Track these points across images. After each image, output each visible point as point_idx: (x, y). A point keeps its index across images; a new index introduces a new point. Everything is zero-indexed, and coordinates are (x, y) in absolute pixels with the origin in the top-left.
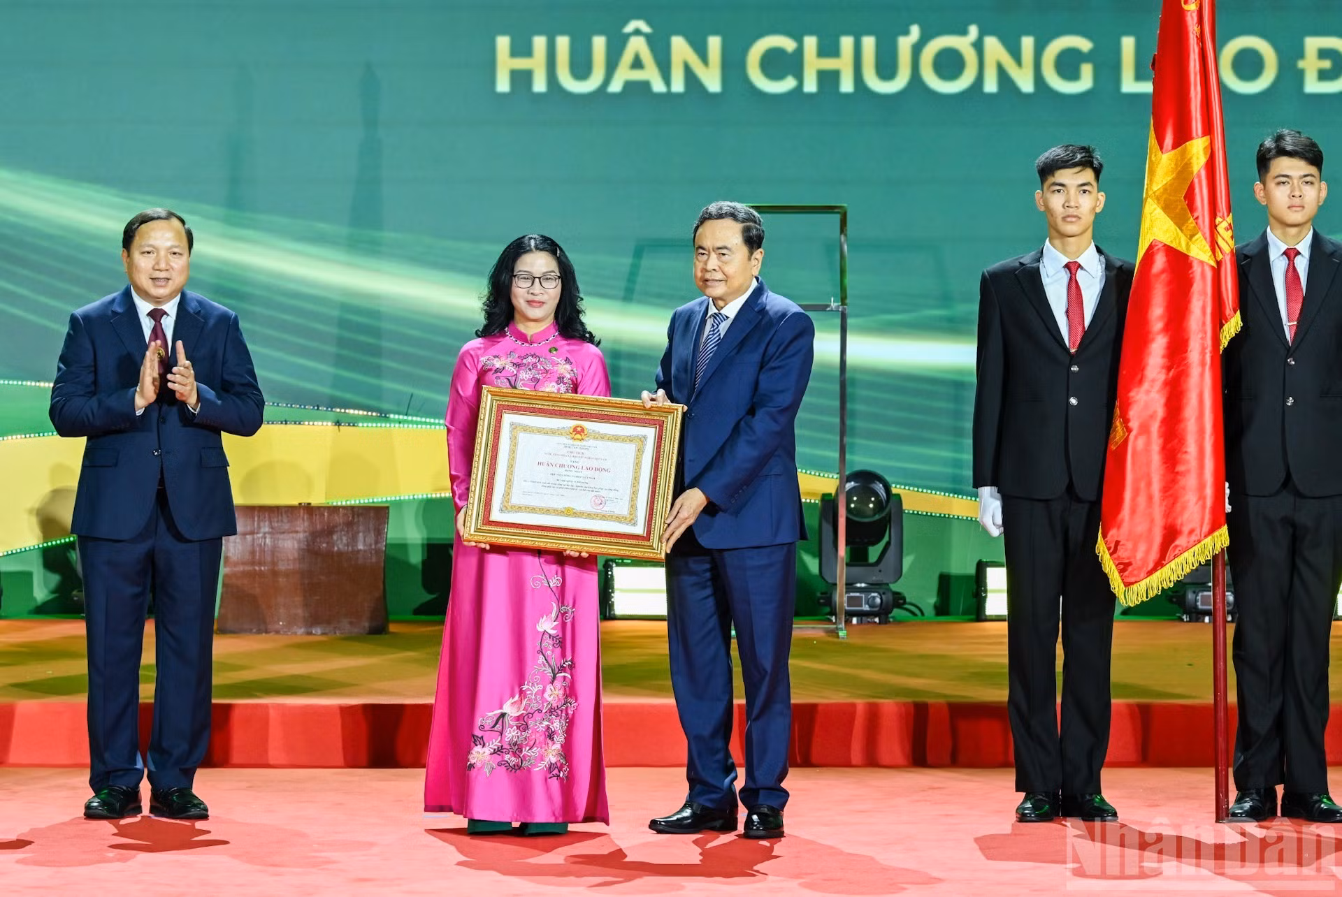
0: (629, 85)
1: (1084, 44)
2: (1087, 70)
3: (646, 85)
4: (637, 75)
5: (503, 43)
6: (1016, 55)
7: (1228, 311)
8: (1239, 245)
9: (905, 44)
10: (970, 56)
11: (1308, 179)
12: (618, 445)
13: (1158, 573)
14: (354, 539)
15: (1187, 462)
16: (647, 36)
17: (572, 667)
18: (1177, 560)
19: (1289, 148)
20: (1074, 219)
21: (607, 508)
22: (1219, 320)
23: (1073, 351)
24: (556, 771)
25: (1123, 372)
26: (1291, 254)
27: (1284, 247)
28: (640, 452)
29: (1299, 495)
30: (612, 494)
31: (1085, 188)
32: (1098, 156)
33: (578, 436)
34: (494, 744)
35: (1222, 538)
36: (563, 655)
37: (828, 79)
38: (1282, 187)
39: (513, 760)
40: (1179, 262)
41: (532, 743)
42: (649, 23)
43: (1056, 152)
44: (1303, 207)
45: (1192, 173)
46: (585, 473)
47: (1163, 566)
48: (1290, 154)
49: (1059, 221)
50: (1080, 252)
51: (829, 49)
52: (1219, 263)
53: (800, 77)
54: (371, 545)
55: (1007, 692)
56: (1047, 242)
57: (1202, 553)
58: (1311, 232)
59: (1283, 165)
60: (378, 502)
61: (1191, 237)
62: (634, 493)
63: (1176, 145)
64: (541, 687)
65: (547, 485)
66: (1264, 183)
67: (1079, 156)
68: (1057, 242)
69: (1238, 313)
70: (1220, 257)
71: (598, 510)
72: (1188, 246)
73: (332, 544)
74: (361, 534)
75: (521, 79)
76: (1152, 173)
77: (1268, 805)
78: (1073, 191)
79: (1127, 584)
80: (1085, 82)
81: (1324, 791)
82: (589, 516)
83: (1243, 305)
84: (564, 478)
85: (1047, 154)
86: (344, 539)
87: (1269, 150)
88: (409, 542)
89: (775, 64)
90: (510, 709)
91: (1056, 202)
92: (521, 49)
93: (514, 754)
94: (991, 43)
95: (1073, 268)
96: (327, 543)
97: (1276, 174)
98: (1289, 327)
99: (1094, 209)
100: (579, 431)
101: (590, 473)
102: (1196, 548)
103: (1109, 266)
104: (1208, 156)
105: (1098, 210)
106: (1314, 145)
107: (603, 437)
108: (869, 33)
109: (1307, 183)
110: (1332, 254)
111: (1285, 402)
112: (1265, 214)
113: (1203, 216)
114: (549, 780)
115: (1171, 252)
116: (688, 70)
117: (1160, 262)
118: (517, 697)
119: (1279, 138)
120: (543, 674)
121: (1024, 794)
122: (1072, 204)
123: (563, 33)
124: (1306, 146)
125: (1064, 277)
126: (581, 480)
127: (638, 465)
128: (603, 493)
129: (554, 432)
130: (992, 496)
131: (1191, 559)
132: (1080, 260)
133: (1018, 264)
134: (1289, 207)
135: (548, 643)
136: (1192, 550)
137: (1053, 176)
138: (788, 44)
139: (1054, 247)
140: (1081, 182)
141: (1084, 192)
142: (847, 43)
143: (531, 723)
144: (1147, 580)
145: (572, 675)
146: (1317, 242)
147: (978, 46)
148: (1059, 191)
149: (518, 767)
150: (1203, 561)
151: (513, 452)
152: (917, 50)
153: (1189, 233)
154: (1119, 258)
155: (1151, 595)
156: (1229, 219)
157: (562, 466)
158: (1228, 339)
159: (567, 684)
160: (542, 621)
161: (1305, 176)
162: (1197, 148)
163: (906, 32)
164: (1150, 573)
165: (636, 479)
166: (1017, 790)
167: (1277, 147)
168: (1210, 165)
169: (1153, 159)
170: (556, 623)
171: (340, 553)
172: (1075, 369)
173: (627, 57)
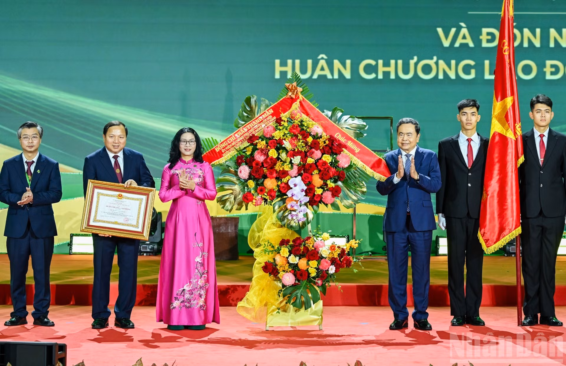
0: (319, 76)
1: (472, 63)
2: (473, 71)
3: (325, 76)
4: (322, 73)
5: (277, 62)
6: (449, 66)
7: (520, 155)
8: (523, 133)
9: (412, 62)
10: (434, 67)
11: (547, 111)
12: (133, 201)
13: (498, 243)
14: (227, 228)
15: (507, 205)
16: (326, 60)
17: (208, 273)
18: (504, 238)
19: (541, 101)
20: (470, 124)
21: (129, 222)
22: (517, 158)
23: (469, 168)
24: (202, 308)
25: (486, 175)
26: (542, 136)
27: (539, 134)
28: (140, 204)
29: (545, 217)
30: (131, 217)
31: (473, 114)
32: (478, 103)
33: (120, 197)
34: (181, 299)
35: (519, 230)
36: (204, 269)
37: (386, 74)
38: (538, 114)
39: (188, 305)
40: (504, 139)
41: (194, 299)
42: (326, 55)
43: (464, 101)
44: (545, 120)
45: (507, 108)
46: (122, 210)
47: (499, 240)
48: (541, 103)
49: (465, 124)
50: (472, 135)
51: (387, 64)
52: (517, 139)
53: (377, 73)
54: (233, 230)
55: (448, 281)
56: (461, 132)
57: (512, 236)
58: (549, 128)
59: (539, 106)
60: (235, 216)
61: (507, 130)
62: (138, 217)
63: (501, 100)
64: (197, 280)
65: (108, 213)
66: (533, 112)
67: (472, 103)
68: (464, 132)
69: (523, 155)
70: (517, 137)
71: (126, 223)
72: (506, 133)
73: (220, 230)
74: (230, 227)
75: (283, 74)
76: (494, 109)
77: (535, 320)
78: (469, 115)
79: (488, 247)
80: (473, 75)
81: (554, 316)
82: (123, 224)
83: (525, 153)
84: (115, 211)
85: (461, 102)
86: (224, 228)
87: (534, 101)
88: (244, 229)
89: (369, 69)
90: (186, 288)
91: (464, 118)
92: (284, 64)
93: (188, 303)
94: (441, 62)
95: (469, 140)
96: (218, 229)
97: (537, 109)
98: (541, 160)
99: (477, 121)
100: (120, 196)
101: (123, 210)
102: (510, 234)
103: (481, 140)
104: (512, 103)
105: (478, 121)
106: (549, 99)
107: (128, 198)
108: (400, 59)
109: (547, 112)
110: (556, 136)
111: (540, 186)
112: (533, 122)
113: (511, 123)
114: (200, 311)
115: (500, 135)
116: (339, 71)
117: (497, 138)
118: (188, 284)
119: (538, 97)
120: (197, 276)
121: (453, 316)
122: (469, 119)
123: (297, 59)
124: (547, 100)
125: (467, 143)
126: (121, 212)
127: (140, 208)
128: (128, 217)
129: (112, 196)
130: (442, 216)
131: (508, 238)
132: (472, 138)
133: (451, 139)
134: (541, 120)
135: (199, 265)
136: (509, 235)
137: (463, 109)
138: (373, 63)
139: (463, 133)
140: (472, 112)
141: (473, 115)
142: (393, 62)
143: (194, 292)
144: (494, 245)
145: (207, 275)
146: (550, 132)
147: (437, 63)
148: (465, 115)
149: (190, 307)
150: (512, 239)
151: (98, 202)
152: (416, 64)
153: (506, 129)
154: (485, 137)
155: (496, 250)
156: (520, 124)
157: (114, 207)
158: (520, 164)
159: (206, 278)
160: (197, 258)
161: (546, 110)
162: (509, 100)
163: (413, 59)
164: (495, 243)
165: (139, 213)
166: (451, 315)
167: (537, 100)
168: (513, 105)
169: (495, 104)
170: (201, 259)
171: (223, 233)
172: (470, 174)
173: (319, 67)
